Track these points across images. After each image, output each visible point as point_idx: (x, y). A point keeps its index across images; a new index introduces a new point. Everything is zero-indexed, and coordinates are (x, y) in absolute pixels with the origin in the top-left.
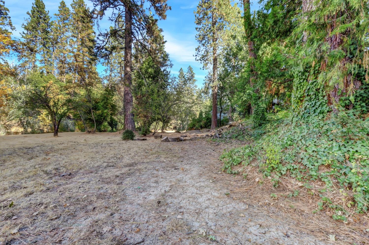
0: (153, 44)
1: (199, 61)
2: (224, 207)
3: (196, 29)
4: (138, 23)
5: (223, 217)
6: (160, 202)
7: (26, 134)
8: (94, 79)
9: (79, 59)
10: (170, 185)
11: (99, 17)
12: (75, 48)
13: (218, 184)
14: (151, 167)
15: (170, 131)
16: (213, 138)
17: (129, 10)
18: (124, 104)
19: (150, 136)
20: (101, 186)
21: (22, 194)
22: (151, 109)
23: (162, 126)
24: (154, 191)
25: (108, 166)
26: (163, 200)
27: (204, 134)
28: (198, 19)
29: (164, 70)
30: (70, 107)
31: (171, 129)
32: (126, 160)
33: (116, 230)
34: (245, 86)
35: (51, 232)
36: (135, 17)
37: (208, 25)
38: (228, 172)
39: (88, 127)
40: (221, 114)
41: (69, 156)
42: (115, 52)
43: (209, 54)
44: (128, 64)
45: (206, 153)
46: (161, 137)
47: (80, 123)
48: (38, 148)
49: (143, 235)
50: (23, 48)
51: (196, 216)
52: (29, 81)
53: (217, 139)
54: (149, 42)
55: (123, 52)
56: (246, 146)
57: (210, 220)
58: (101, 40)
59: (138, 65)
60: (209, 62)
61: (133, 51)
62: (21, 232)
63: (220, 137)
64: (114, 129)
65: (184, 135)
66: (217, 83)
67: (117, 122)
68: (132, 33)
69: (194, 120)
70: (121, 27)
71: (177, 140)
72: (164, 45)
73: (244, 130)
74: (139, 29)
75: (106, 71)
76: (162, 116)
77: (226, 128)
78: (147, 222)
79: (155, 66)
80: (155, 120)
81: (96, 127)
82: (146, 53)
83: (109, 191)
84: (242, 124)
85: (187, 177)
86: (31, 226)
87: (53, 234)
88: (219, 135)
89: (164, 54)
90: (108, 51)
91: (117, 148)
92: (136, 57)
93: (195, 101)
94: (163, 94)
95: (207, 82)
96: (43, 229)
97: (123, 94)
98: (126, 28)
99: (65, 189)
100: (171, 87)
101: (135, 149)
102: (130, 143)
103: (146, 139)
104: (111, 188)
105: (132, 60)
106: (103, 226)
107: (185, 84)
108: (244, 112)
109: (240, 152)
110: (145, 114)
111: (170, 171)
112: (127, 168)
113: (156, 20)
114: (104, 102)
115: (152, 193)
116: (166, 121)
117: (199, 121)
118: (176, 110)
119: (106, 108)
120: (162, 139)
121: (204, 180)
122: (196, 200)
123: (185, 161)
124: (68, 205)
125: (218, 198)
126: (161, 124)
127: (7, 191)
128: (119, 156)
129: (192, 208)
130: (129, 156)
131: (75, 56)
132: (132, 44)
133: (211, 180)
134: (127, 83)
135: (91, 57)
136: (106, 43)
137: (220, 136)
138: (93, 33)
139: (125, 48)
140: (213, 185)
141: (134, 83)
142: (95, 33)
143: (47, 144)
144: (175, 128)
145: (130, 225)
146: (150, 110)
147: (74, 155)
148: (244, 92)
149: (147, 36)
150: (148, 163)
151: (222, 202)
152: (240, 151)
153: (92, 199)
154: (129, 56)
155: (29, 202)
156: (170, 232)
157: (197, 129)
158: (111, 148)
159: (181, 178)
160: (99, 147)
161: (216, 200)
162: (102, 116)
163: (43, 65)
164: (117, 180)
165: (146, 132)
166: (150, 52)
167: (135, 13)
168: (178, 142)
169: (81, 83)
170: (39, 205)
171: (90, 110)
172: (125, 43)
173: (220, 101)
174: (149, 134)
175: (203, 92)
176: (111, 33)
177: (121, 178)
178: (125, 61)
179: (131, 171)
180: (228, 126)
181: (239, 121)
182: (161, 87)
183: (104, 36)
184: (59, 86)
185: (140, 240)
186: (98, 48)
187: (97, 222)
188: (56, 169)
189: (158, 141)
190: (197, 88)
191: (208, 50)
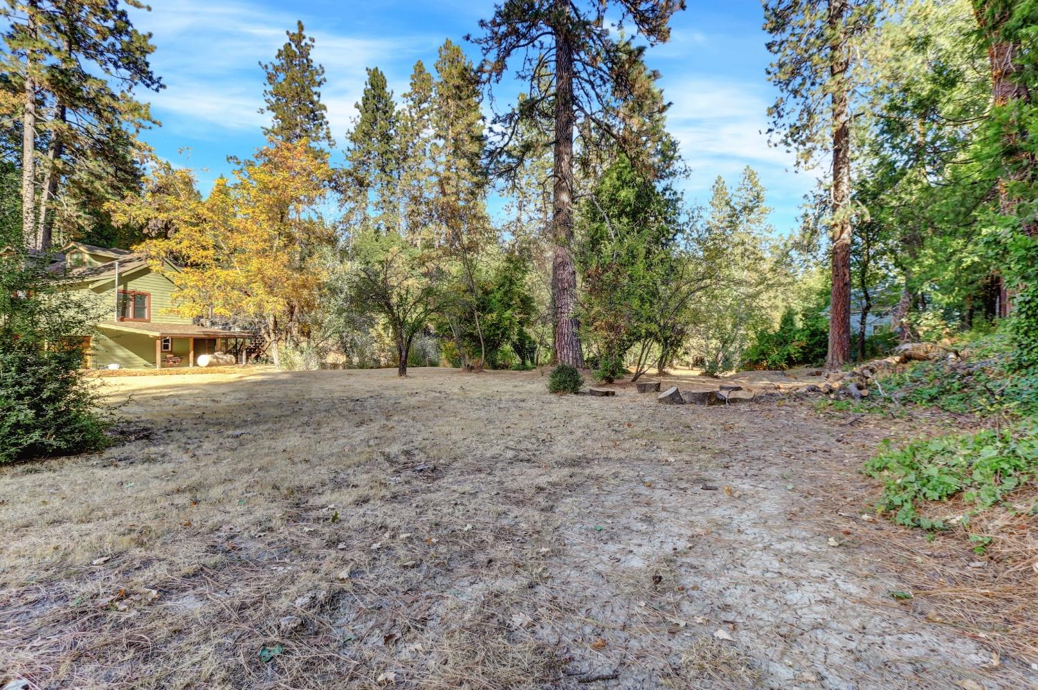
0: (631, 117)
1: (783, 147)
2: (888, 637)
3: (769, 46)
4: (590, 69)
5: (886, 674)
6: (660, 578)
7: (349, 368)
8: (481, 233)
9: (448, 189)
10: (690, 533)
11: (494, 78)
12: (441, 164)
13: (862, 557)
14: (631, 473)
15: (683, 372)
16: (838, 399)
17: (566, 40)
18: (554, 294)
19: (623, 386)
20: (501, 508)
21: (350, 500)
22: (626, 306)
23: (658, 355)
24: (640, 545)
25: (516, 460)
26: (670, 576)
27: (802, 385)
28: (776, 15)
29: (665, 189)
30: (429, 307)
31: (688, 364)
32: (563, 448)
33: (542, 628)
34: (974, 213)
35: (405, 593)
36: (582, 54)
37: (812, 26)
38: (900, 521)
39: (467, 357)
40: (863, 318)
41: (430, 424)
42: (532, 157)
43: (817, 118)
44: (564, 184)
45: (811, 447)
46: (658, 388)
47: (451, 344)
48: (372, 401)
49: (614, 659)
50: (347, 182)
51: (781, 647)
52: (357, 251)
53: (852, 401)
54: (621, 115)
55: (550, 155)
56: (983, 432)
57: (833, 670)
58: (498, 134)
59: (591, 183)
60: (819, 146)
61: (577, 148)
62: (354, 580)
63: (862, 397)
64: (528, 363)
65: (732, 384)
66: (849, 212)
67: (534, 343)
68: (574, 99)
69: (762, 336)
70: (546, 91)
71: (709, 398)
72: (664, 114)
73: (970, 374)
74: (592, 84)
75: (508, 209)
76: (659, 325)
77: (888, 364)
78: (624, 628)
79: (638, 179)
80: (638, 339)
81: (486, 356)
82: (612, 146)
83: (522, 525)
84: (956, 353)
85: (744, 516)
86: (371, 572)
87: (409, 599)
88: (860, 388)
89: (664, 143)
90: (513, 157)
91: (536, 413)
92: (585, 163)
93: (769, 276)
94: (662, 261)
95: (810, 212)
96: (391, 583)
97: (549, 266)
98: (558, 89)
99: (426, 503)
100: (687, 238)
101: (585, 420)
102: (568, 403)
103: (613, 394)
104: (526, 518)
105: (574, 170)
106: (512, 609)
107: (733, 225)
108: (968, 307)
109: (953, 453)
110: (612, 320)
111: (689, 492)
112: (566, 471)
113: (641, 50)
114: (503, 290)
115: (635, 549)
116: (672, 342)
117: (782, 340)
118: (703, 308)
119: (509, 306)
120: (662, 396)
121: (804, 533)
122: (777, 594)
123: (737, 467)
124: (434, 540)
125: (861, 601)
126: (656, 350)
127: (326, 487)
128: (542, 436)
129: (764, 616)
130: (569, 436)
131: (441, 183)
132: (575, 128)
133: (831, 539)
134: (562, 236)
135: (475, 179)
136: (510, 139)
137: (865, 392)
138: (479, 119)
139: (557, 142)
140: (840, 556)
141: (579, 235)
142: (483, 118)
143: (387, 393)
144: (699, 362)
145: (577, 625)
146: (625, 309)
147: (440, 423)
148: (968, 236)
149: (613, 99)
150: (620, 460)
151: (878, 618)
152: (952, 448)
153: (485, 538)
154: (564, 165)
155: (364, 519)
156: (693, 673)
157: (775, 367)
158: (522, 412)
159: (723, 517)
160: (493, 408)
161: (853, 609)
162: (498, 328)
163: (381, 212)
164: (540, 499)
165: (613, 373)
166: (623, 142)
167: (583, 44)
168: (711, 404)
169: (451, 245)
170: (381, 528)
171: (472, 313)
172: (556, 129)
173: (863, 273)
174: (623, 378)
175: (797, 245)
176: (521, 111)
177: (550, 495)
178: (555, 176)
179: (575, 480)
180: (897, 358)
181: (946, 341)
182: (657, 241)
183: (504, 121)
184: (409, 258)
185: (607, 671)
186: (491, 153)
187: (497, 596)
188: (407, 453)
189: (649, 399)
190: (775, 235)
191: (813, 106)
